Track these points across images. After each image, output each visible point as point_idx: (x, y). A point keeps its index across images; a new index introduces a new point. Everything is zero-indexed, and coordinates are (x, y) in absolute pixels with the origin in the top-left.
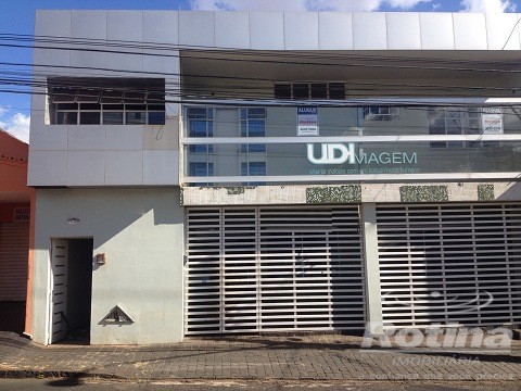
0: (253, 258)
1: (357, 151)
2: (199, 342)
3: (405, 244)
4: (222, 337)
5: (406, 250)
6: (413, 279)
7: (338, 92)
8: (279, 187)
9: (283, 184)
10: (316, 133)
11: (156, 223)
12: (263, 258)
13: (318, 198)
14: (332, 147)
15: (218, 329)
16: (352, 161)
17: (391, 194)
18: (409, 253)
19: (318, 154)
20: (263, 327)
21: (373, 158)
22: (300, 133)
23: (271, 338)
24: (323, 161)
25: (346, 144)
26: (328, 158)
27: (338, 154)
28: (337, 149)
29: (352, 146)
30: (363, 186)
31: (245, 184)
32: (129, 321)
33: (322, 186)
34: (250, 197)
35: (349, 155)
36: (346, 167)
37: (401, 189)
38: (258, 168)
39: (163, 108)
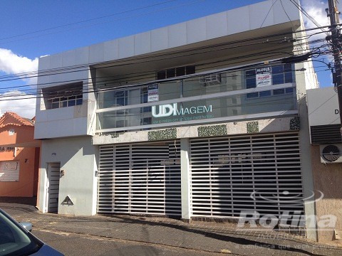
0: (128, 173)
2: (103, 217)
3: (208, 163)
5: (208, 167)
6: (212, 186)
7: (191, 70)
8: (135, 132)
10: (157, 99)
11: (84, 155)
12: (133, 172)
13: (154, 138)
14: (164, 106)
15: (111, 210)
16: (175, 114)
18: (210, 169)
19: (157, 112)
20: (132, 211)
22: (149, 100)
24: (160, 115)
25: (172, 104)
26: (162, 113)
27: (168, 110)
29: (175, 105)
30: (178, 128)
32: (72, 204)
33: (156, 130)
34: (122, 139)
35: (173, 110)
36: (172, 118)
37: (198, 129)
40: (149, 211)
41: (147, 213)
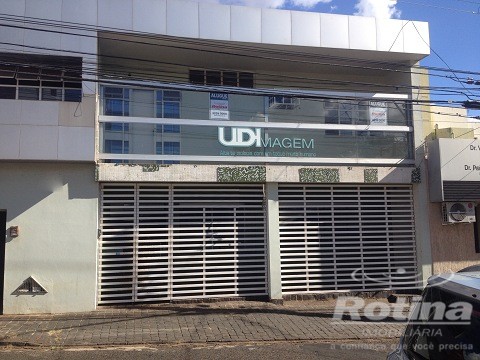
0: (166, 232)
1: (263, 136)
2: (112, 311)
3: (302, 220)
4: (134, 305)
5: (303, 225)
6: (309, 253)
7: (247, 81)
8: (192, 166)
9: (196, 163)
10: (227, 117)
11: (70, 198)
12: (175, 232)
13: (227, 177)
14: (241, 131)
15: (130, 298)
16: (259, 144)
17: (292, 175)
18: (306, 227)
19: (228, 137)
20: (174, 295)
21: (277, 142)
22: (212, 116)
23: (181, 306)
24: (233, 143)
25: (254, 129)
27: (246, 137)
28: (245, 133)
29: (258, 131)
30: (268, 167)
31: (160, 162)
32: (42, 291)
33: (231, 167)
34: (164, 175)
35: (256, 138)
36: (253, 150)
37: (300, 171)
38: (172, 148)
39: (80, 86)
40: (207, 294)
41: (204, 296)
